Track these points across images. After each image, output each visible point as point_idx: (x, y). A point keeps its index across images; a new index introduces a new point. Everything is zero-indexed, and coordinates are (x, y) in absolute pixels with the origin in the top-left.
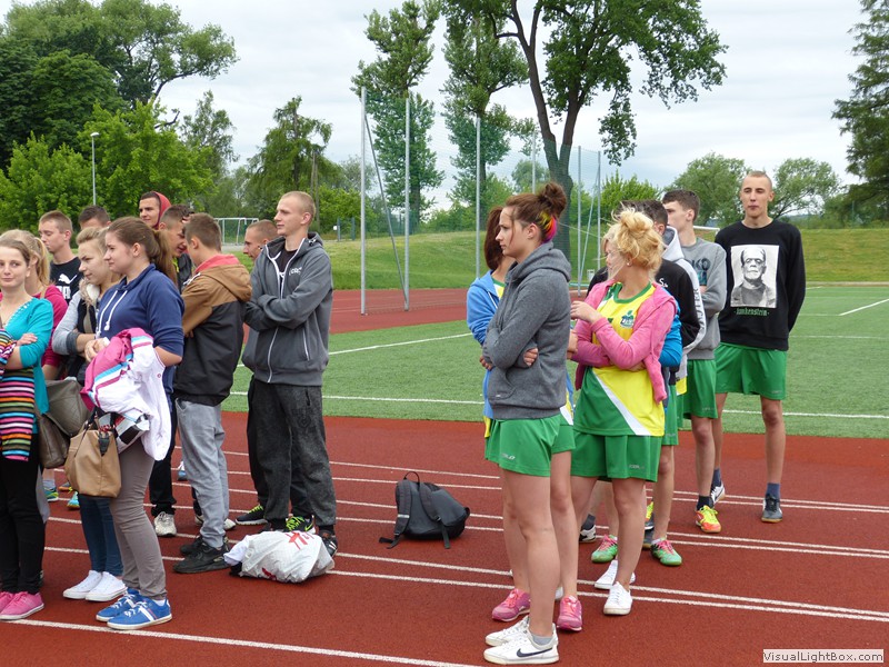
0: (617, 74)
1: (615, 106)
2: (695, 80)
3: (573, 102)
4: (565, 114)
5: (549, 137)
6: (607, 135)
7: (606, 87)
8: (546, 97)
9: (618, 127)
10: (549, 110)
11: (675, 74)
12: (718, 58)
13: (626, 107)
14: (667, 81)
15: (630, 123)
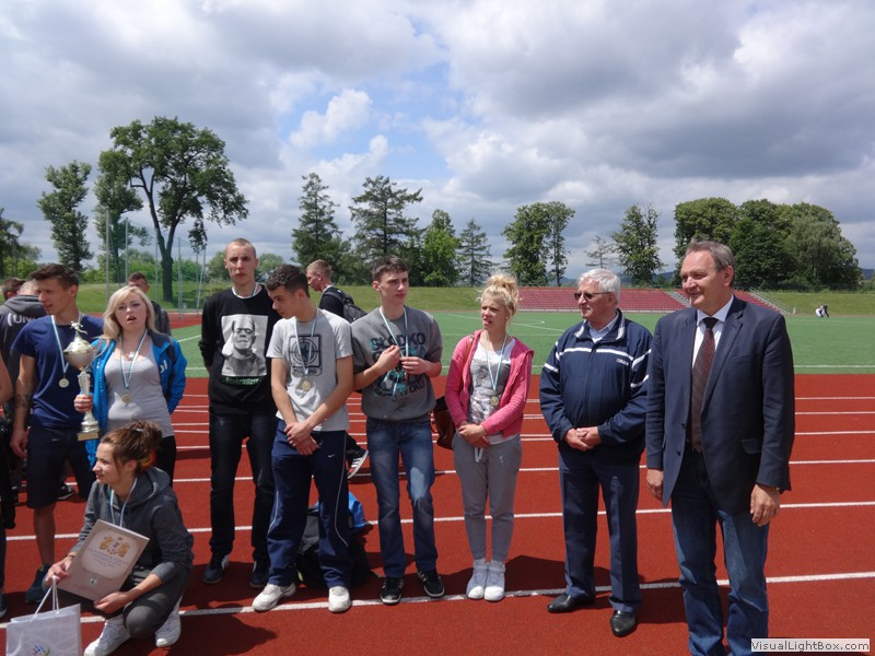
0: (196, 209)
1: (196, 225)
2: (235, 215)
3: (173, 221)
4: (169, 227)
5: (160, 238)
6: (192, 238)
7: (193, 216)
8: (159, 219)
9: (198, 235)
10: (161, 225)
11: (226, 212)
12: (245, 206)
13: (202, 226)
14: (221, 215)
15: (204, 234)
